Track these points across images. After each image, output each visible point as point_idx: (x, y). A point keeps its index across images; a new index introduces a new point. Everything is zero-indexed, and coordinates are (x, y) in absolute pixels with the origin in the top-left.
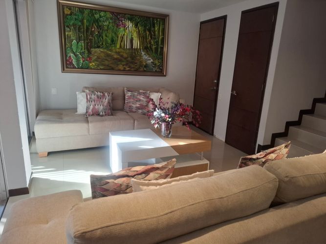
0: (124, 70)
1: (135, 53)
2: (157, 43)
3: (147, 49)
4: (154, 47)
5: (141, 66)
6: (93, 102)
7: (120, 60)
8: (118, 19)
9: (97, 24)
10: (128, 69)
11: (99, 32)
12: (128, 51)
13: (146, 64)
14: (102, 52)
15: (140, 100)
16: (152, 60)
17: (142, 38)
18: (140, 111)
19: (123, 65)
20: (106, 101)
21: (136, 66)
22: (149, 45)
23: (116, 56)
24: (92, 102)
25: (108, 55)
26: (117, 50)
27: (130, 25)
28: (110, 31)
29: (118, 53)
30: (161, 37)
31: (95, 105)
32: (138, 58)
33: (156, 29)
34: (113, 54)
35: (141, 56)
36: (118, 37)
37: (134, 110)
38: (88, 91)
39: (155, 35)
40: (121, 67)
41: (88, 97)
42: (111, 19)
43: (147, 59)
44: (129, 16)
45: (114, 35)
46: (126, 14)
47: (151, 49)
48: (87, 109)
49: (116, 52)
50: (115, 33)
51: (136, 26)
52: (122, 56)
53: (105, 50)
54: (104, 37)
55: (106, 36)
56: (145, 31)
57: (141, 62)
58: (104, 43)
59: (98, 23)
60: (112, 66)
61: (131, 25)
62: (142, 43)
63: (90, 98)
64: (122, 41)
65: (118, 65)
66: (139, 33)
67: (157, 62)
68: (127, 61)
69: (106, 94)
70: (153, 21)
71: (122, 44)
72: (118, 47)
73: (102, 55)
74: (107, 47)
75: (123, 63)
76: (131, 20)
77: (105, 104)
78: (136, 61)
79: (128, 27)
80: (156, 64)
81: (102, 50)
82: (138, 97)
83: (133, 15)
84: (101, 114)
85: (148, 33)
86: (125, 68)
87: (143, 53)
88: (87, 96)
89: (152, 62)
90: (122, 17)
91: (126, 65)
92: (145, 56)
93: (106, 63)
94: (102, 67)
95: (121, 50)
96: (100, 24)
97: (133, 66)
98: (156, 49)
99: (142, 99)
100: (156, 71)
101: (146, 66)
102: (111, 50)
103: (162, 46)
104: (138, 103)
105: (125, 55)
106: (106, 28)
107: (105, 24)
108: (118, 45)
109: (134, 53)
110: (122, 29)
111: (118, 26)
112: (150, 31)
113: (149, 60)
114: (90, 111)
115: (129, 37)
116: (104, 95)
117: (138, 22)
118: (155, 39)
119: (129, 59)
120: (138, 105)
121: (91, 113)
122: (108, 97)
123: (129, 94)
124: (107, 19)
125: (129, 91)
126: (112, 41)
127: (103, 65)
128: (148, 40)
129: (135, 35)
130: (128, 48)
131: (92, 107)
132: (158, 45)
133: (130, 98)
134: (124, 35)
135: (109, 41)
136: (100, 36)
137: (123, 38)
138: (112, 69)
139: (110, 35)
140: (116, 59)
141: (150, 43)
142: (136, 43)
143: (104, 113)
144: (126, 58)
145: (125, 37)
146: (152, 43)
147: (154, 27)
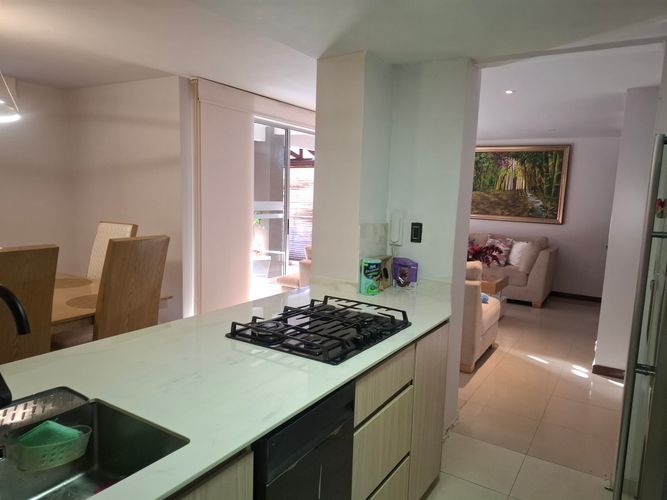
0: (502, 214)
1: (518, 194)
2: (551, 181)
3: (535, 189)
4: (545, 186)
5: (525, 210)
7: (498, 204)
8: (500, 158)
12: (508, 193)
13: (533, 208)
16: (541, 203)
17: (527, 174)
19: (502, 209)
21: (519, 210)
22: (538, 185)
23: (493, 199)
25: (484, 198)
26: (496, 192)
27: (514, 163)
28: (489, 172)
29: (496, 196)
30: (556, 174)
32: (522, 200)
33: (550, 164)
34: (490, 196)
35: (526, 198)
36: (498, 178)
39: (547, 172)
42: (492, 159)
43: (534, 201)
45: (493, 176)
47: (541, 189)
49: (494, 195)
50: (495, 174)
51: (522, 163)
52: (500, 199)
53: (482, 193)
54: (483, 179)
56: (533, 168)
57: (525, 205)
58: (481, 186)
60: (488, 210)
62: (529, 182)
64: (502, 182)
65: (495, 208)
66: (525, 172)
67: (548, 205)
68: (507, 204)
70: (546, 155)
71: (503, 185)
72: (497, 189)
74: (484, 190)
75: (501, 207)
76: (516, 158)
78: (519, 205)
79: (512, 165)
80: (547, 208)
85: (537, 170)
87: (529, 194)
89: (542, 206)
90: (505, 156)
91: (506, 208)
92: (531, 198)
93: (482, 206)
95: (500, 192)
96: (480, 165)
97: (514, 210)
98: (549, 189)
100: (547, 217)
101: (532, 210)
102: (488, 193)
103: (558, 185)
105: (505, 198)
107: (485, 165)
108: (497, 187)
109: (516, 195)
110: (504, 168)
111: (499, 166)
112: (540, 167)
113: (538, 202)
115: (512, 177)
117: (525, 159)
118: (547, 176)
119: (510, 202)
126: (491, 182)
127: (477, 209)
128: (537, 179)
129: (520, 174)
130: (509, 189)
132: (551, 183)
134: (506, 175)
135: (488, 183)
136: (478, 178)
137: (504, 178)
138: (488, 213)
139: (489, 176)
140: (495, 202)
141: (540, 181)
142: (521, 183)
144: (505, 201)
145: (507, 178)
146: (543, 181)
147: (547, 162)
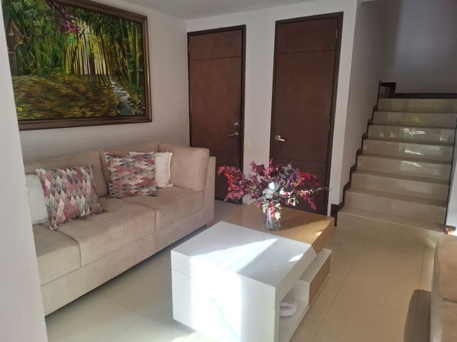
0: (83, 117)
1: (99, 83)
2: (133, 63)
3: (118, 75)
4: (129, 71)
5: (112, 106)
6: (63, 192)
7: (73, 99)
8: (63, 15)
9: (18, 22)
10: (89, 114)
11: (25, 40)
12: (86, 80)
13: (120, 103)
14: (35, 82)
15: (142, 171)
16: (128, 96)
17: (109, 54)
18: (146, 190)
19: (81, 108)
20: (87, 185)
21: (103, 107)
22: (121, 68)
23: (64, 91)
24: (60, 193)
25: (49, 89)
26: (67, 78)
27: (85, 28)
28: (48, 39)
29: (69, 84)
30: (138, 55)
31: (70, 199)
32: (106, 91)
33: (130, 39)
34: (58, 85)
35: (110, 88)
36: (65, 52)
37: (133, 191)
38: (43, 171)
39: (129, 51)
40: (77, 112)
41: (48, 183)
42: (49, 14)
43: (121, 93)
44: (83, 11)
45: (56, 47)
46: (75, 7)
47: (126, 75)
48: (50, 212)
49: (65, 83)
50: (60, 44)
51: (97, 32)
52: (76, 89)
53: (43, 79)
54: (38, 52)
55: (42, 49)
56: (112, 42)
57: (111, 99)
58: (39, 64)
59: (21, 21)
60: (57, 109)
61: (87, 30)
62: (110, 64)
63: (54, 186)
64: (73, 60)
65: (71, 107)
66: (103, 46)
67: (136, 98)
68: (87, 98)
69: (83, 171)
70: (124, 25)
71: (75, 65)
72: (67, 72)
73: (37, 88)
74: (45, 73)
75: (79, 103)
76: (87, 19)
77: (89, 191)
78: (103, 99)
79: (83, 32)
80: (135, 102)
81: (35, 78)
82: (137, 165)
83: (89, 10)
84: (83, 214)
85: (117, 45)
86: (84, 113)
87: (113, 83)
88: (43, 183)
89: (129, 99)
90: (70, 13)
91: (86, 106)
92: (116, 88)
93: (47, 105)
94: (39, 115)
95: (73, 78)
96: (27, 22)
97: (97, 108)
98: (134, 74)
99: (144, 167)
100: (137, 115)
101: (120, 106)
102: (54, 79)
103: (142, 70)
104: (138, 176)
105: (83, 88)
106: (39, 32)
107: (37, 23)
108: (67, 68)
109: (97, 84)
110: (72, 36)
111: (63, 29)
112: (120, 44)
113: (125, 94)
114: (60, 213)
115: (87, 53)
116: (80, 174)
117: (100, 26)
118: (130, 57)
119: (90, 94)
120: (140, 181)
121: (64, 218)
122: (88, 176)
123: (118, 162)
124: (40, 14)
125: (115, 156)
126: (55, 59)
127: (40, 110)
128: (119, 59)
129: (96, 50)
130: (86, 73)
131: (62, 204)
132: (134, 67)
133: (120, 169)
134: (76, 48)
135: (49, 60)
136: (28, 49)
137: (75, 53)
138: (60, 117)
139: (50, 47)
140: (66, 96)
141: (123, 65)
142: (101, 65)
143: (89, 212)
144: (84, 94)
145: (79, 52)
146: (127, 64)
147: (126, 36)
